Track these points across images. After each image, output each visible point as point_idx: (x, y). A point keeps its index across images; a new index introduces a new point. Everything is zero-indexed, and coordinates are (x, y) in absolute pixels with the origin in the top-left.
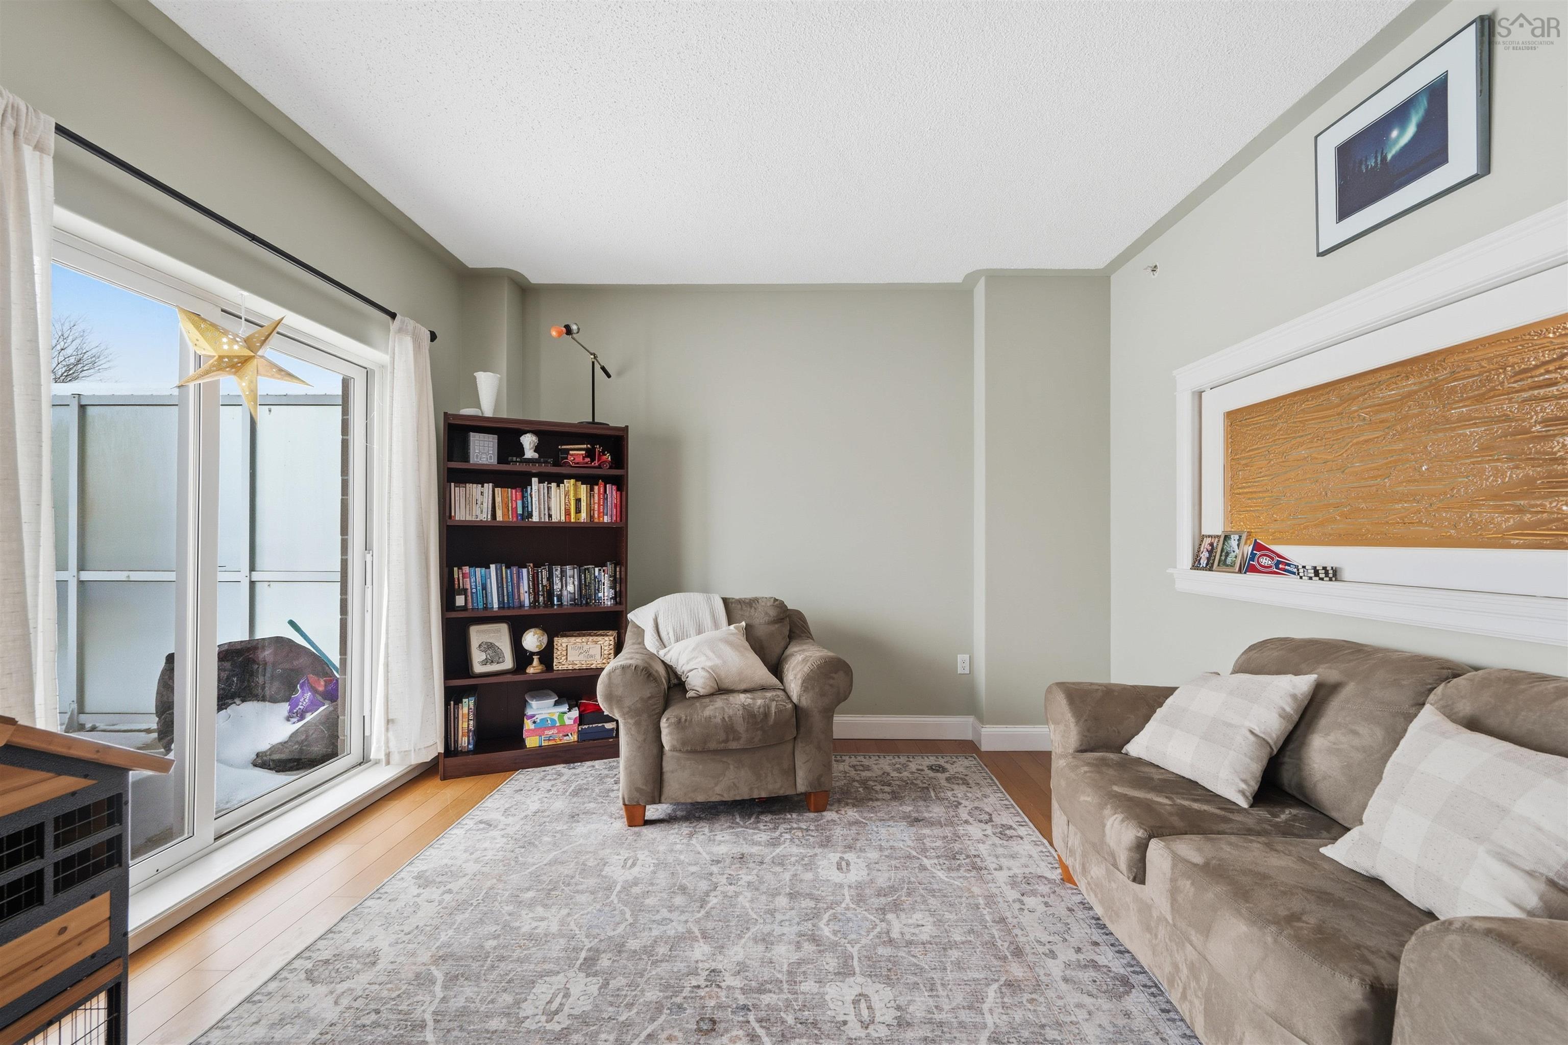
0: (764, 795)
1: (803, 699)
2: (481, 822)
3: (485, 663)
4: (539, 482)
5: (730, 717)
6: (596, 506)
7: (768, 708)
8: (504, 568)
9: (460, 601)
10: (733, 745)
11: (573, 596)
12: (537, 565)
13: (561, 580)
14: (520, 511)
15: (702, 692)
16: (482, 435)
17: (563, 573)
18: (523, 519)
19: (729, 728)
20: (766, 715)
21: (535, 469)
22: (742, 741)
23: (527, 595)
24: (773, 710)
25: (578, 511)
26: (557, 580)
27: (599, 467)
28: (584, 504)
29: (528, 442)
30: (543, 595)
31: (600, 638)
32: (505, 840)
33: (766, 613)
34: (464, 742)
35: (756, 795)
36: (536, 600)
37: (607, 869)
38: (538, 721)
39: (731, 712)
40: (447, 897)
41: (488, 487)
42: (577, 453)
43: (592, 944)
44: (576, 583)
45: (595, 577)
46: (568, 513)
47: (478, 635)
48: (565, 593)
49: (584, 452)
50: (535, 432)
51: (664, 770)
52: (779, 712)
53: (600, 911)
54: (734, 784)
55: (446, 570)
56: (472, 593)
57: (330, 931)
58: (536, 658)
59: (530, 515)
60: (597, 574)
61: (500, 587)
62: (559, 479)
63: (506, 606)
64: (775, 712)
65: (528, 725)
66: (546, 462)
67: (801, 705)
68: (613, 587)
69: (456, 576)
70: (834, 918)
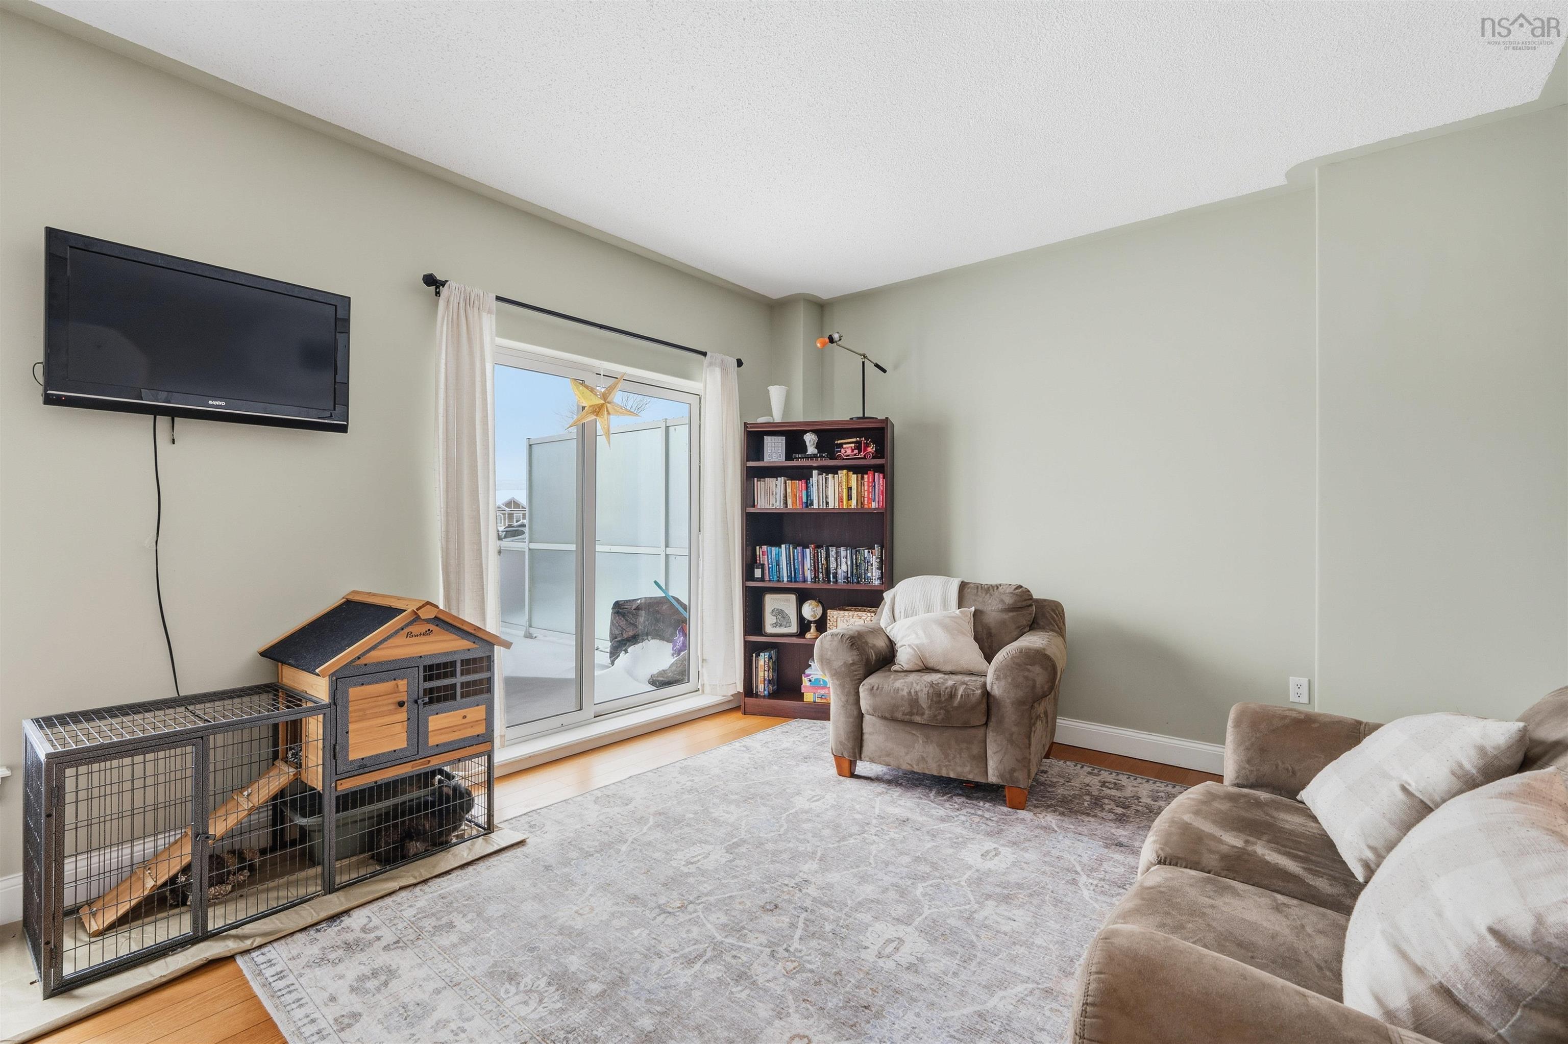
0: (952, 775)
1: (995, 687)
2: (744, 746)
3: (775, 625)
4: (819, 474)
5: (916, 692)
6: (866, 493)
7: (956, 689)
8: (791, 548)
9: (758, 573)
10: (918, 719)
11: (845, 574)
12: (819, 546)
13: (836, 560)
14: (804, 500)
15: (906, 667)
16: (773, 437)
17: (837, 553)
18: (807, 506)
19: (914, 702)
20: (952, 695)
21: (814, 463)
22: (925, 717)
23: (809, 571)
24: (960, 691)
25: (850, 498)
26: (832, 560)
27: (864, 458)
28: (854, 492)
29: (810, 439)
30: (822, 572)
31: (864, 614)
32: (749, 761)
33: (1002, 601)
34: (761, 688)
35: (944, 773)
36: (816, 577)
37: (797, 797)
38: (813, 680)
39: (918, 688)
40: (689, 784)
41: (781, 480)
42: (848, 448)
43: (745, 837)
44: (849, 563)
45: (865, 558)
46: (841, 500)
47: (771, 602)
48: (839, 571)
49: (853, 445)
50: (814, 431)
51: (864, 731)
52: (966, 696)
53: (768, 820)
54: (923, 757)
55: (750, 548)
56: (769, 568)
57: (620, 782)
58: (813, 626)
59: (812, 504)
60: (866, 555)
61: (789, 564)
62: (834, 470)
63: (793, 580)
64: (962, 695)
65: (805, 681)
66: (821, 457)
67: (993, 693)
68: (880, 568)
69: (758, 554)
70: (938, 886)
